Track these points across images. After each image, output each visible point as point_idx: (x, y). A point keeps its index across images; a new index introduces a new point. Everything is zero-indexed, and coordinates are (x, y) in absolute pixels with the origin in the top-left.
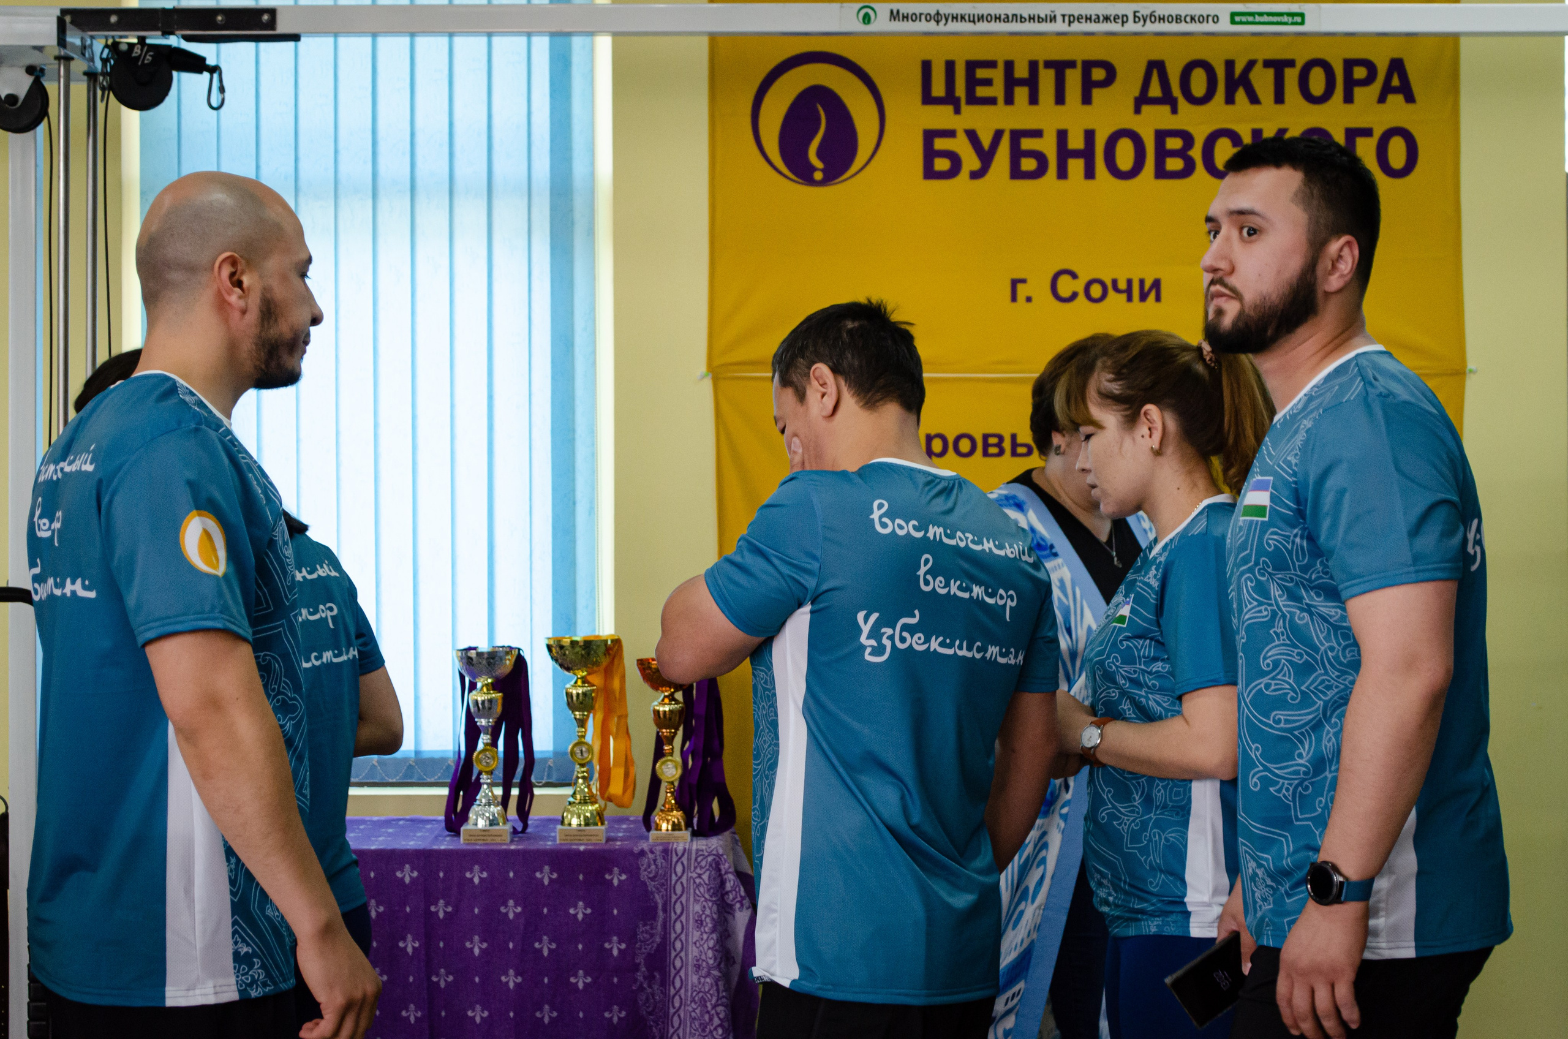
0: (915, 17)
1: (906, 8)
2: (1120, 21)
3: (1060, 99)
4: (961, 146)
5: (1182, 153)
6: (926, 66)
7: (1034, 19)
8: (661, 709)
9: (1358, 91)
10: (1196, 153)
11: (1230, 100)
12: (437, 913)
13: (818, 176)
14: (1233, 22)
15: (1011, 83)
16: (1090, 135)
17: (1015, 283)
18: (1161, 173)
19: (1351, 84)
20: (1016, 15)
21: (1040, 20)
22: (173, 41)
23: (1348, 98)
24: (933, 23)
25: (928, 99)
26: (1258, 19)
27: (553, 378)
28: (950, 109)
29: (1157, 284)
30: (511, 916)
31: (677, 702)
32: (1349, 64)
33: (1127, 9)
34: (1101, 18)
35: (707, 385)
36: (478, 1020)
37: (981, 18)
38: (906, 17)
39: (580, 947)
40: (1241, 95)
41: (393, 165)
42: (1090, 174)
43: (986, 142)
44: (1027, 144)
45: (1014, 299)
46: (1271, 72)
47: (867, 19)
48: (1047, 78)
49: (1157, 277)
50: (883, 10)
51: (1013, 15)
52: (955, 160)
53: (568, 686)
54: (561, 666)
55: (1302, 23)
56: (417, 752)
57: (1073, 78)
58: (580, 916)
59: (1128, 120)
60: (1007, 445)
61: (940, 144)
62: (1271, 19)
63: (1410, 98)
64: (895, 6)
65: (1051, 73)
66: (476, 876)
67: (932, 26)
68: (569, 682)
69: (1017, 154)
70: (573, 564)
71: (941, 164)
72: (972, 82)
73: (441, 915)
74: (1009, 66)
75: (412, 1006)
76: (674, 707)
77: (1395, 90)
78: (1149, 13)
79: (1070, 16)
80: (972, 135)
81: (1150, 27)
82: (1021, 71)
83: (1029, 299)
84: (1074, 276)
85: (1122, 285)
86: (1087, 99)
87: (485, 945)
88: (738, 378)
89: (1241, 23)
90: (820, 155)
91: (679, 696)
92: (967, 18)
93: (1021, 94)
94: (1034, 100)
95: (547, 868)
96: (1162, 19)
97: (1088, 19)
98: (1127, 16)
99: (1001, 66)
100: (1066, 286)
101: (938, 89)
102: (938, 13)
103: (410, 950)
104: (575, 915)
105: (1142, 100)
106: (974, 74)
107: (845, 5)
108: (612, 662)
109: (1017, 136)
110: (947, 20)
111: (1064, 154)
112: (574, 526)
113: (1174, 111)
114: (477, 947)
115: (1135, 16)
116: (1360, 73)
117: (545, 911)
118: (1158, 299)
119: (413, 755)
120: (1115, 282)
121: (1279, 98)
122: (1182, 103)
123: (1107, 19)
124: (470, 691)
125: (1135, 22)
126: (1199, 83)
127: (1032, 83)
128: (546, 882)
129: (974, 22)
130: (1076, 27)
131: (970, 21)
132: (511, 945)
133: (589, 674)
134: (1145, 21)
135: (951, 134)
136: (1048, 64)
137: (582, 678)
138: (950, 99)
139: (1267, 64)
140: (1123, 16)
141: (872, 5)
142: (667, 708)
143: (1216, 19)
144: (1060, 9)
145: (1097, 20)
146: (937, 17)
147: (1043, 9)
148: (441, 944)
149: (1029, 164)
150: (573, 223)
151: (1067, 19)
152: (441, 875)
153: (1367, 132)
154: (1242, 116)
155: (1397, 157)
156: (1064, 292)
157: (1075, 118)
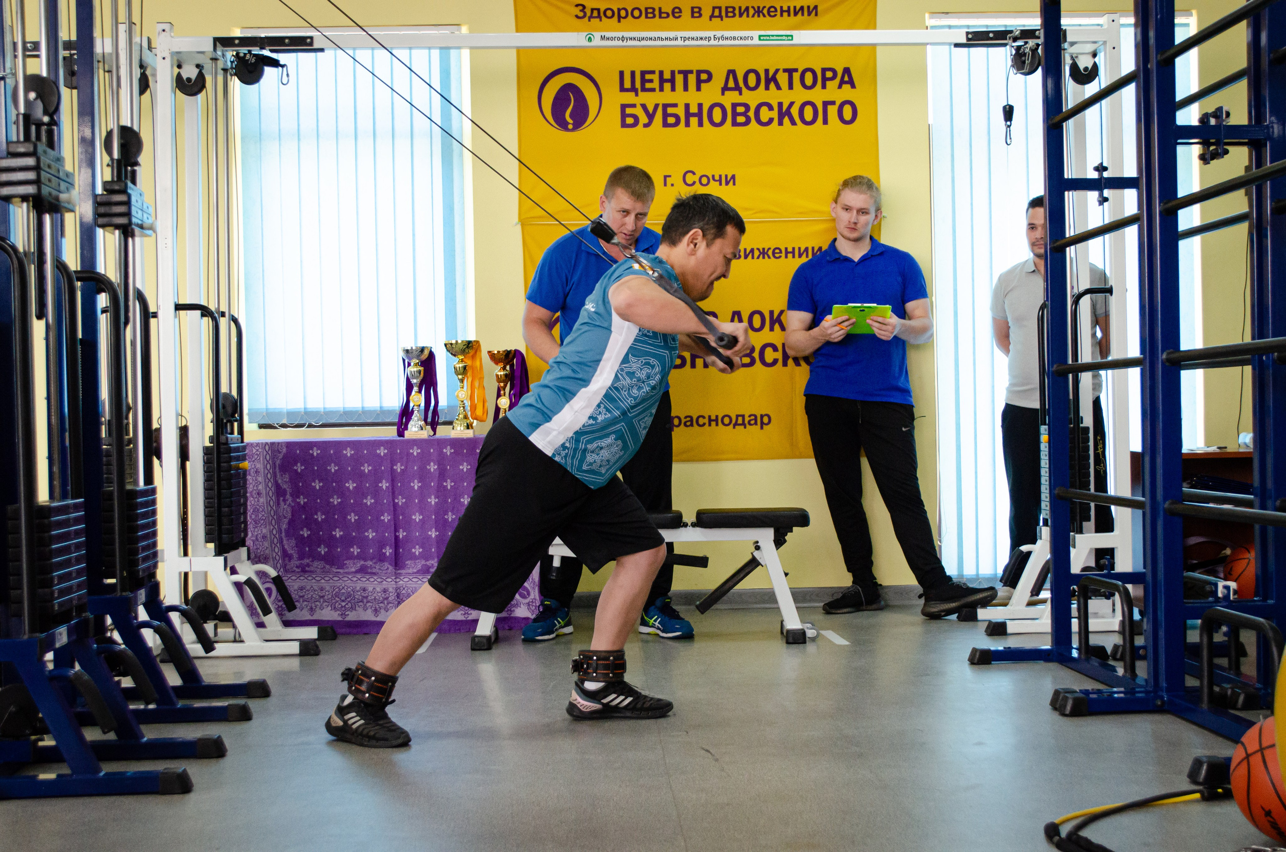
0: (612, 39)
1: (608, 34)
2: (708, 41)
3: (686, 88)
4: (639, 111)
5: (744, 114)
6: (622, 74)
8: (499, 373)
9: (828, 83)
10: (751, 114)
11: (767, 88)
12: (397, 469)
13: (570, 127)
14: (760, 39)
15: (662, 81)
16: (700, 106)
17: (665, 177)
18: (735, 124)
19: (825, 80)
21: (670, 39)
22: (266, 53)
23: (824, 87)
24: (621, 41)
25: (622, 89)
26: (771, 38)
27: (444, 225)
28: (633, 94)
29: (733, 177)
30: (432, 470)
31: (507, 371)
32: (824, 71)
33: (710, 34)
34: (700, 40)
35: (519, 227)
36: (417, 520)
37: (643, 39)
38: (608, 39)
39: (465, 484)
40: (772, 86)
41: (365, 124)
42: (701, 124)
43: (651, 110)
44: (670, 110)
45: (665, 185)
46: (786, 74)
47: (590, 40)
48: (679, 79)
49: (734, 173)
51: (658, 38)
52: (636, 118)
53: (455, 363)
54: (452, 354)
55: (792, 40)
56: (381, 407)
57: (692, 79)
58: (465, 470)
59: (719, 98)
61: (629, 111)
62: (777, 38)
63: (853, 86)
64: (603, 34)
65: (682, 76)
66: (415, 451)
68: (455, 361)
69: (665, 115)
70: (455, 315)
71: (630, 121)
72: (644, 81)
73: (399, 470)
74: (661, 73)
75: (386, 514)
76: (505, 372)
77: (846, 83)
78: (721, 36)
79: (685, 39)
80: (644, 107)
81: (721, 42)
82: (667, 76)
83: (672, 185)
84: (694, 173)
85: (717, 178)
86: (699, 89)
87: (420, 484)
88: (534, 224)
89: (763, 40)
90: (571, 116)
91: (508, 368)
92: (636, 39)
93: (667, 86)
94: (673, 89)
95: (449, 447)
96: (727, 38)
97: (693, 39)
98: (711, 38)
99: (657, 73)
100: (690, 178)
101: (628, 84)
102: (623, 37)
103: (384, 487)
104: (463, 469)
105: (725, 89)
106: (644, 77)
108: (476, 352)
109: (665, 106)
110: (627, 40)
111: (688, 115)
112: (455, 296)
113: (741, 94)
114: (416, 485)
115: (714, 37)
116: (829, 74)
117: (448, 467)
118: (734, 184)
119: (379, 409)
120: (713, 176)
121: (791, 87)
122: (744, 90)
124: (408, 367)
125: (714, 40)
126: (752, 80)
127: (672, 81)
128: (448, 454)
129: (640, 41)
130: (687, 43)
131: (638, 40)
132: (432, 484)
133: (465, 357)
134: (719, 40)
135: (634, 106)
136: (680, 72)
137: (462, 359)
138: (633, 89)
139: (785, 71)
140: (709, 37)
141: (592, 33)
142: (502, 373)
143: (752, 38)
144: (680, 34)
145: (697, 39)
146: (623, 39)
147: (671, 34)
148: (399, 484)
149: (671, 120)
150: (452, 151)
151: (682, 39)
152: (398, 451)
153: (833, 103)
154: (773, 96)
155: (848, 115)
156: (689, 181)
157: (693, 98)
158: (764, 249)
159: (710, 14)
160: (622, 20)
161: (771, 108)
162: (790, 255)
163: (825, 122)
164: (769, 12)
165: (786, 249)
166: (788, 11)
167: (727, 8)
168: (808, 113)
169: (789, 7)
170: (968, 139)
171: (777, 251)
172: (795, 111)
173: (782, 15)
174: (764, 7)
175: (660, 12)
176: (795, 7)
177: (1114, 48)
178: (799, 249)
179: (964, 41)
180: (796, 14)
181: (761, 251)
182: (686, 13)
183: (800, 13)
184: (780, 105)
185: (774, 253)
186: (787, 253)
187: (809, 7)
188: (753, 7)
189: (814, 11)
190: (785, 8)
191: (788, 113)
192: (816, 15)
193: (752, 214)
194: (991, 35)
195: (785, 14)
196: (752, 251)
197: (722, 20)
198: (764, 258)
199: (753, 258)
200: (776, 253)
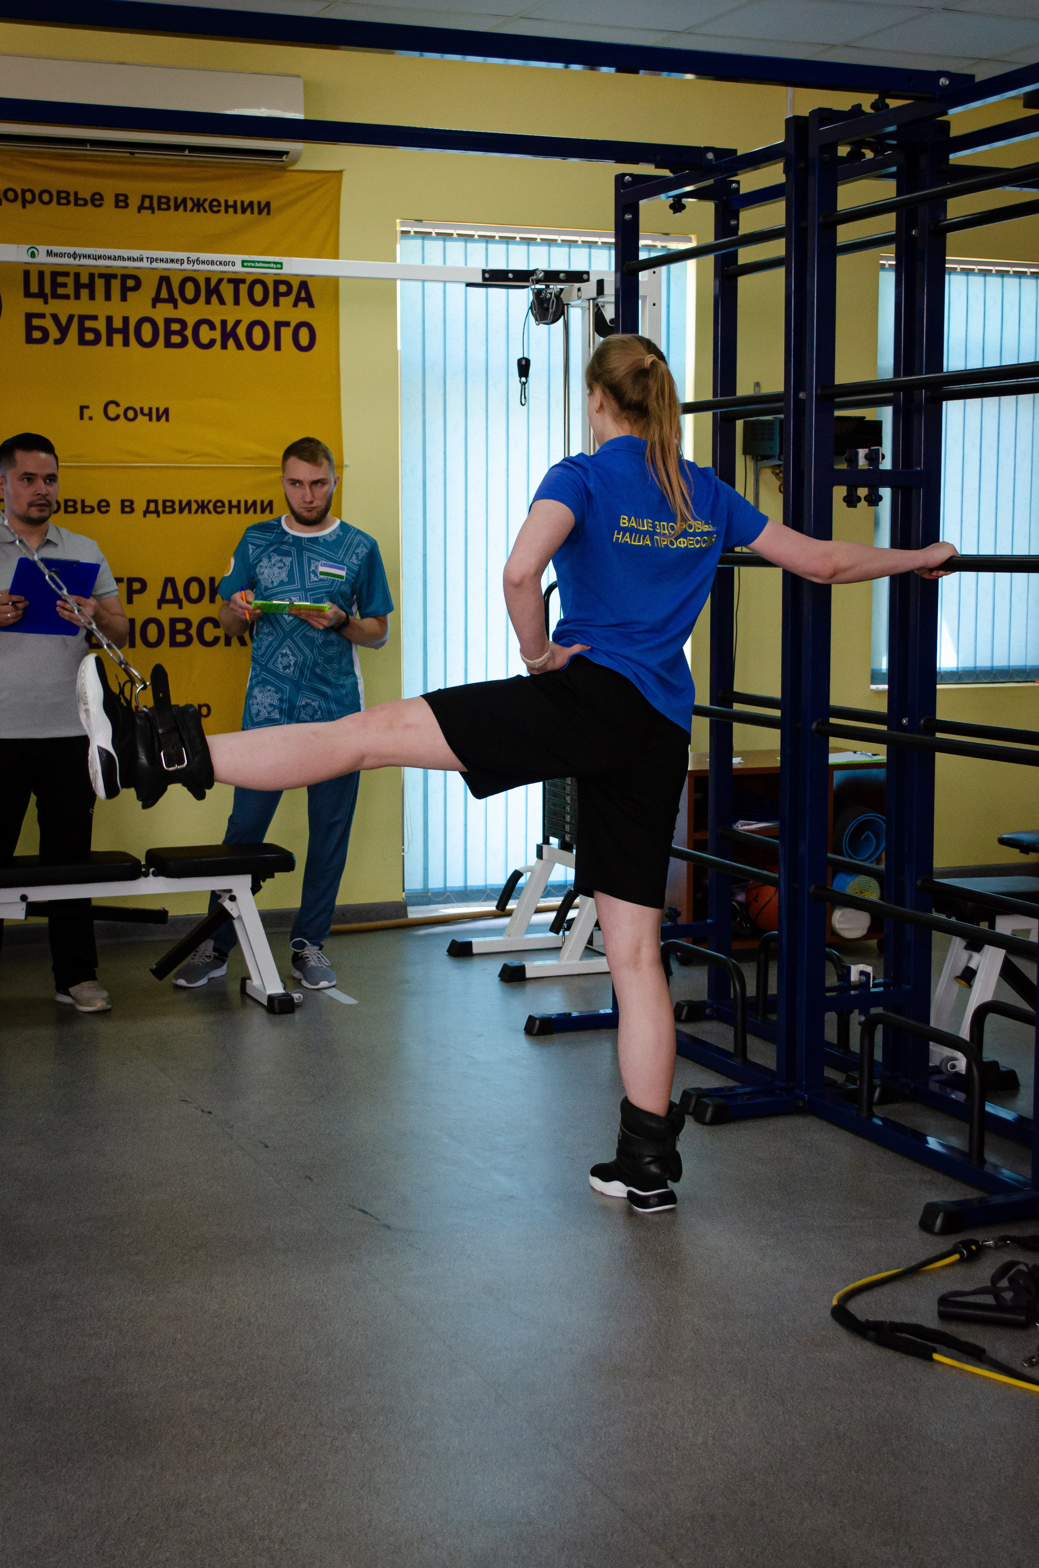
0: (62, 255)
1: (56, 249)
2: (180, 262)
3: (108, 297)
4: (48, 323)
5: (180, 333)
6: (27, 274)
7: (130, 259)
9: (282, 300)
10: (189, 333)
11: (208, 302)
14: (243, 266)
15: (78, 286)
16: (126, 320)
17: (82, 408)
18: (168, 344)
20: (120, 257)
21: (134, 260)
23: (276, 304)
24: (72, 259)
25: (28, 294)
26: (257, 265)
28: (41, 301)
29: (166, 411)
32: (277, 283)
34: (169, 261)
37: (100, 257)
38: (56, 255)
40: (214, 299)
42: (126, 343)
43: (64, 322)
44: (88, 324)
45: (82, 418)
46: (231, 286)
47: (33, 255)
48: (100, 284)
49: (167, 407)
50: (42, 249)
51: (118, 256)
52: (45, 332)
55: (281, 268)
57: (116, 285)
59: (149, 312)
60: (79, 506)
61: (36, 322)
62: (264, 265)
63: (311, 305)
64: (50, 248)
65: (102, 282)
67: (71, 261)
69: (82, 330)
71: (37, 335)
72: (55, 285)
74: (77, 276)
77: (303, 300)
78: (196, 259)
79: (151, 258)
80: (55, 317)
81: (197, 267)
82: (84, 279)
83: (91, 418)
84: (117, 405)
85: (146, 411)
86: (124, 298)
89: (247, 267)
92: (92, 256)
93: (85, 293)
94: (92, 297)
96: (203, 262)
97: (162, 260)
98: (183, 260)
99: (72, 275)
100: (113, 411)
101: (34, 288)
102: (75, 253)
105: (156, 300)
106: (56, 280)
107: (19, 245)
109: (82, 318)
110: (80, 258)
111: (111, 331)
115: (188, 260)
116: (283, 288)
118: (167, 420)
120: (142, 409)
121: (237, 302)
122: (180, 303)
123: (172, 261)
125: (188, 263)
126: (190, 292)
127: (91, 287)
129: (96, 259)
130: (155, 265)
131: (93, 259)
134: (194, 263)
135: (42, 316)
136: (101, 276)
138: (41, 295)
139: (230, 281)
140: (181, 260)
141: (36, 246)
144: (146, 254)
145: (167, 261)
146: (75, 256)
147: (135, 253)
149: (89, 336)
151: (149, 259)
153: (287, 324)
154: (215, 312)
155: (304, 339)
156: (112, 414)
157: (117, 309)
158: (203, 502)
159: (139, 204)
160: (27, 204)
161: (212, 327)
162: (235, 510)
163: (278, 347)
164: (211, 206)
165: (230, 502)
166: (234, 206)
167: (159, 198)
168: (258, 335)
169: (235, 202)
170: (442, 376)
171: (219, 504)
172: (241, 332)
173: (226, 212)
174: (205, 200)
175: (77, 198)
176: (242, 202)
177: (654, 305)
178: (246, 502)
179: (479, 280)
180: (244, 211)
181: (200, 504)
182: (109, 201)
183: (249, 210)
184: (224, 323)
185: (215, 507)
186: (231, 506)
187: (259, 203)
188: (192, 199)
189: (266, 210)
190: (231, 203)
191: (233, 334)
192: (268, 213)
193: (189, 458)
194: (511, 276)
195: (231, 210)
196: (189, 503)
197: (153, 212)
198: (203, 512)
199: (190, 512)
200: (218, 507)
